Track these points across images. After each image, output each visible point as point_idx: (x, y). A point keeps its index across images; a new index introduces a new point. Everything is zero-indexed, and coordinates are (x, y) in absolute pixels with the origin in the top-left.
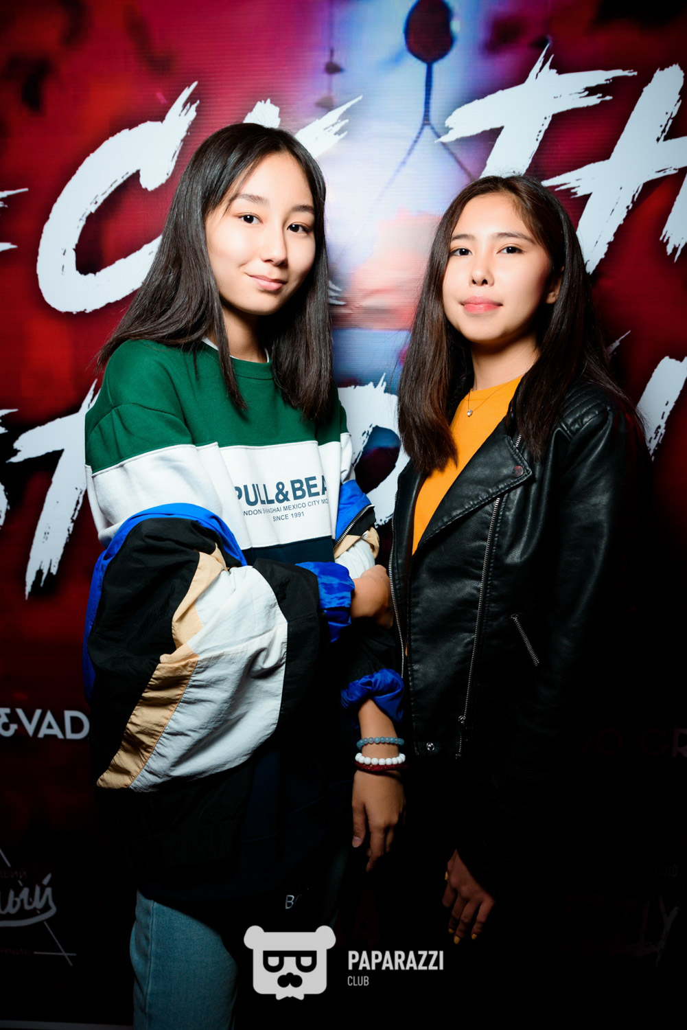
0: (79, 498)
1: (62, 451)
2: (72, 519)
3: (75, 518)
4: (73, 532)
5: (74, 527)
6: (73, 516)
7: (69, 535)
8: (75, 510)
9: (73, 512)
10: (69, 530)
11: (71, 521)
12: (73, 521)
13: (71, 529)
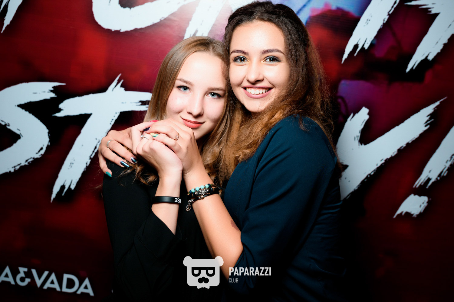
0: (97, 145)
1: (91, 114)
2: (90, 157)
3: (92, 157)
4: (90, 165)
5: (91, 163)
6: (91, 155)
7: (87, 167)
8: (93, 152)
9: (91, 153)
10: (87, 164)
11: (89, 158)
12: (90, 158)
13: (88, 163)
